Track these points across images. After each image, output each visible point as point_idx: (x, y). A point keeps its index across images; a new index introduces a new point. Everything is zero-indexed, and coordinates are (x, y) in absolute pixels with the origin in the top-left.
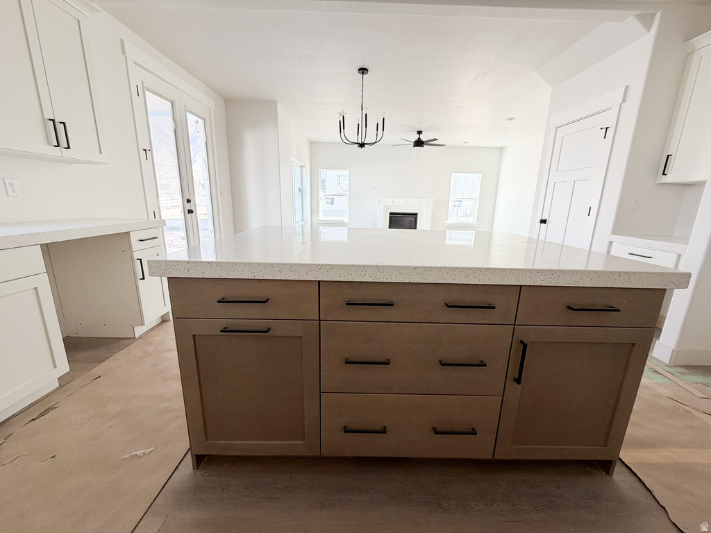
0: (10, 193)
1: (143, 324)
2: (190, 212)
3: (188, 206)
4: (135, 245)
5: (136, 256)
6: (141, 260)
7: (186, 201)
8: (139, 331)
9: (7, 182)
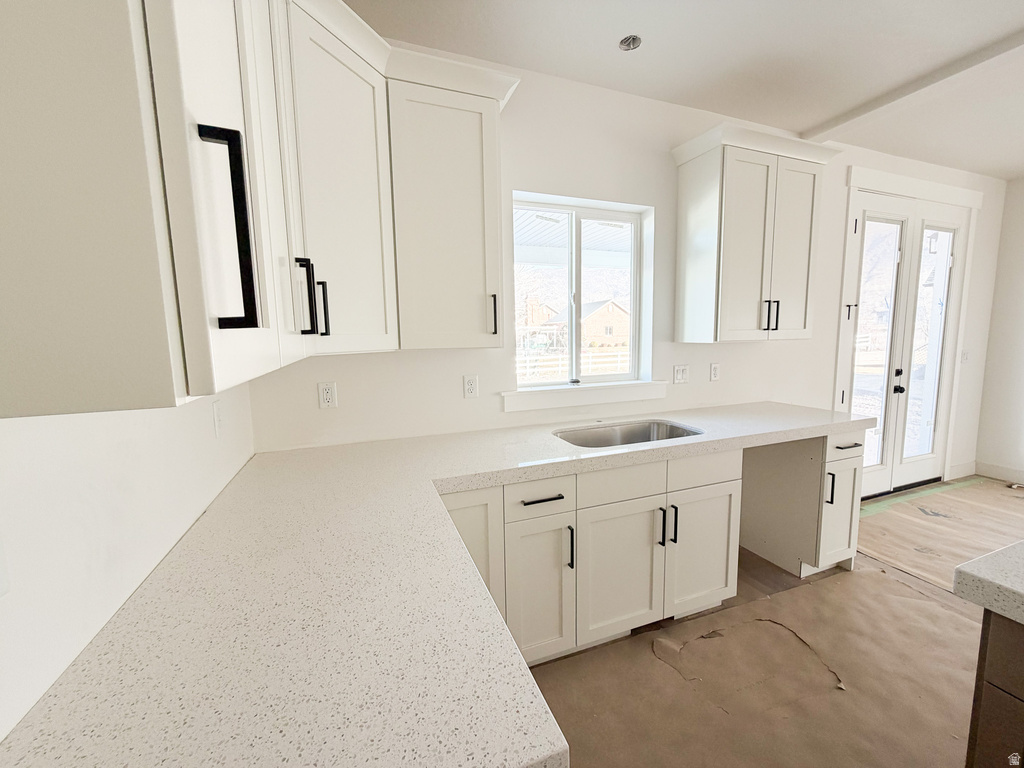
0: (713, 378)
1: (816, 564)
2: (899, 390)
3: (896, 381)
4: (831, 453)
5: (829, 468)
6: (833, 476)
7: (894, 372)
8: (807, 571)
9: (713, 366)
